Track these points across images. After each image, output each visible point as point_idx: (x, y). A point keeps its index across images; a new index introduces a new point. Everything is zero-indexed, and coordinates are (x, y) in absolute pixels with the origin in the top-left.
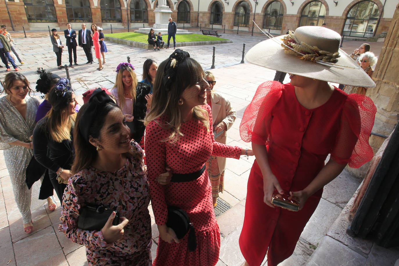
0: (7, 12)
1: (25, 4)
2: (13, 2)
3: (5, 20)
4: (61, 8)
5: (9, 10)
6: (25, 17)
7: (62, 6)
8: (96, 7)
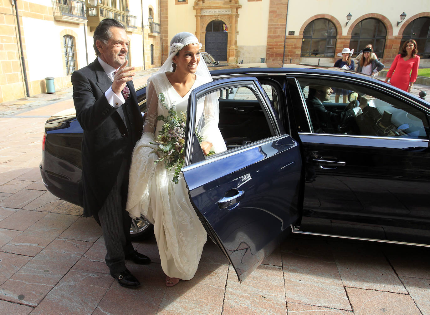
0: (284, 46)
1: (304, 37)
2: (292, 35)
3: (279, 54)
4: (344, 40)
5: (286, 44)
6: (299, 51)
7: (346, 38)
8: (395, 37)
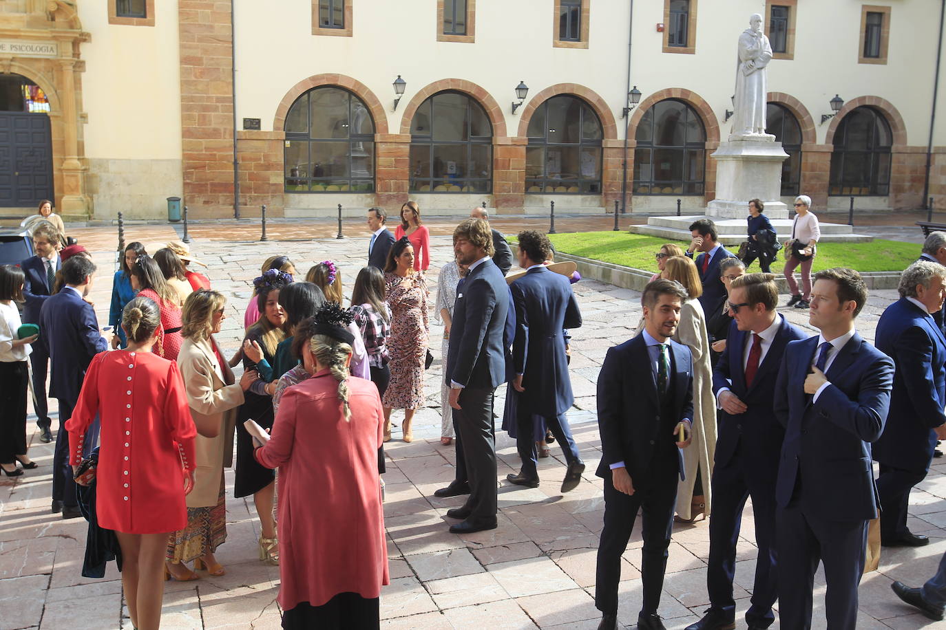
0: (233, 160)
1: (288, 137)
2: (256, 131)
3: (220, 185)
4: (394, 146)
5: (239, 155)
6: (278, 175)
7: (398, 140)
8: (513, 140)
